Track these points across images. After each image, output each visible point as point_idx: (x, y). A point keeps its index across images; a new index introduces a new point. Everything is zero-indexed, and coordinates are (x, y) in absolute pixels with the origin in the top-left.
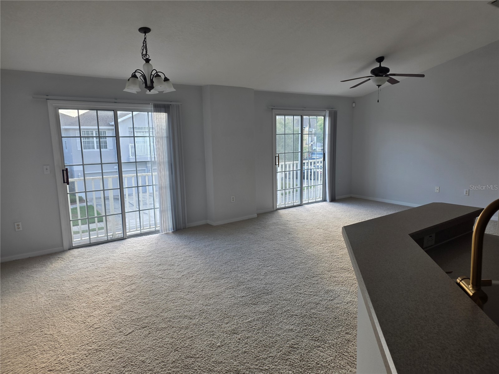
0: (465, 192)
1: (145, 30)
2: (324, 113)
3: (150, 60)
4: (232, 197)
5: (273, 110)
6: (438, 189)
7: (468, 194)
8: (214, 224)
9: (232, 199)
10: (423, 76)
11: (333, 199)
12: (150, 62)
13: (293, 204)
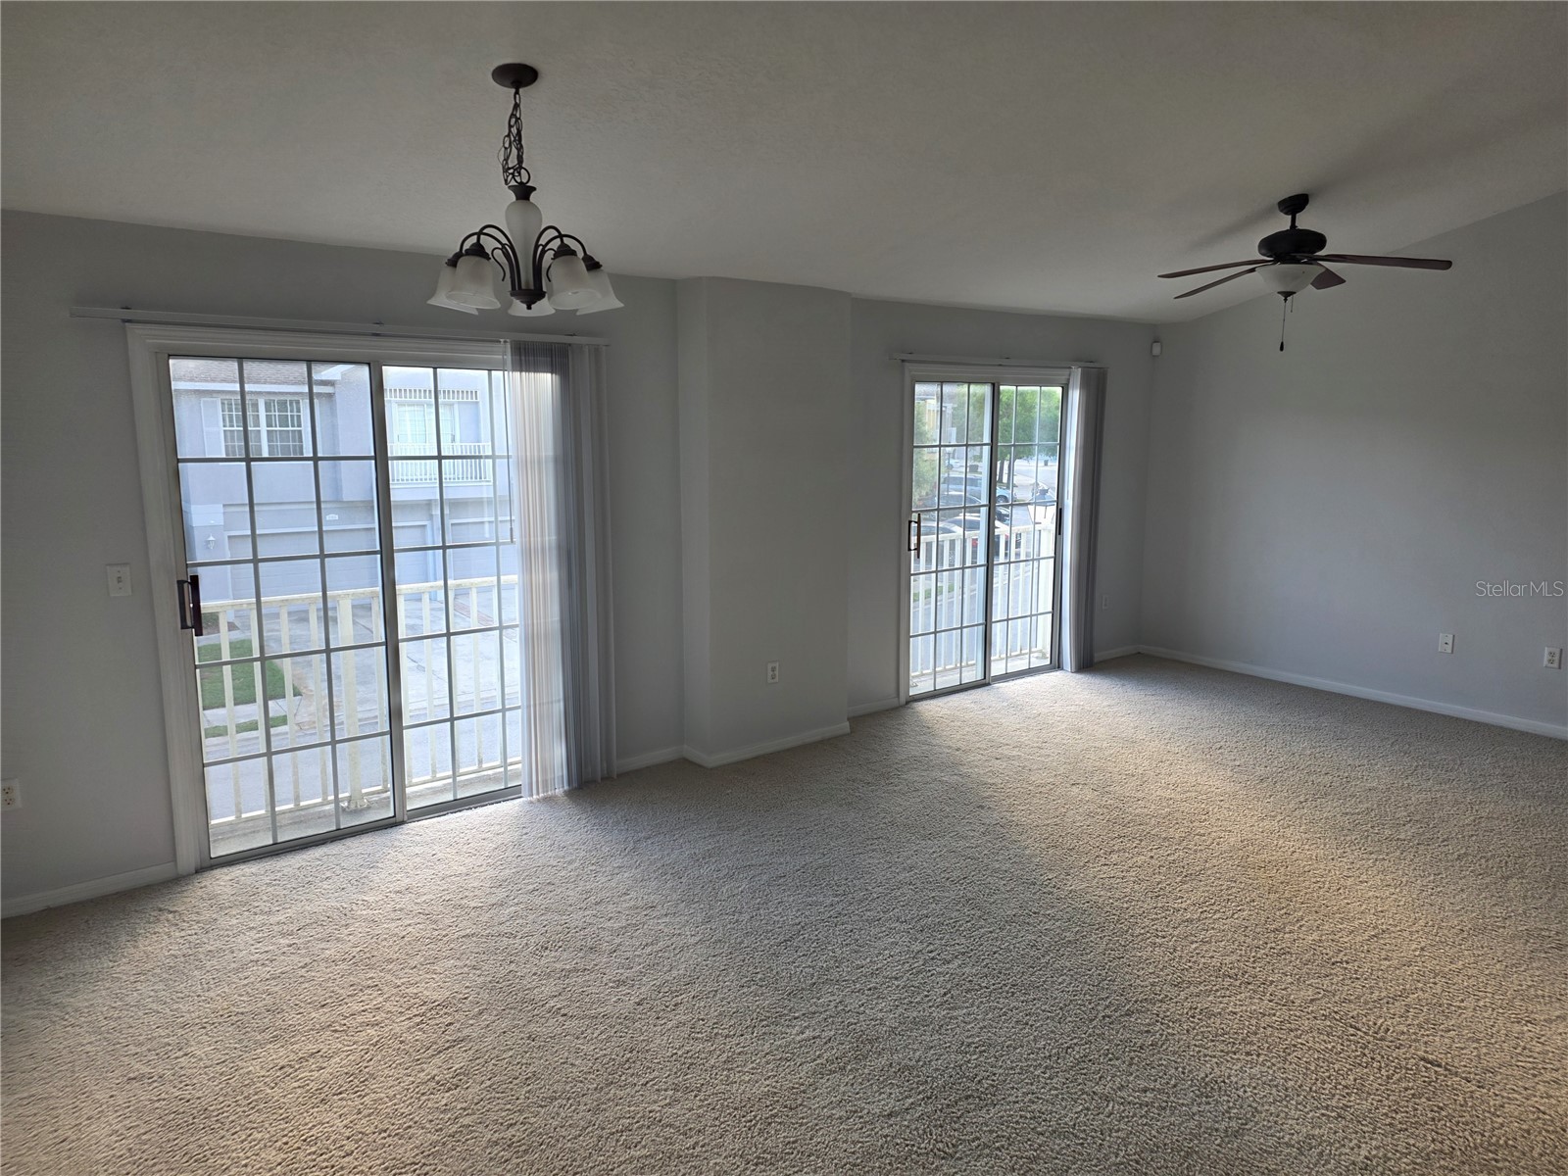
0: (1546, 657)
1: (519, 76)
2: (1063, 375)
3: (534, 189)
4: (770, 666)
5: (906, 364)
6: (1450, 642)
7: (1556, 665)
8: (711, 760)
9: (770, 673)
10: (1446, 265)
11: (1087, 664)
13: (961, 681)
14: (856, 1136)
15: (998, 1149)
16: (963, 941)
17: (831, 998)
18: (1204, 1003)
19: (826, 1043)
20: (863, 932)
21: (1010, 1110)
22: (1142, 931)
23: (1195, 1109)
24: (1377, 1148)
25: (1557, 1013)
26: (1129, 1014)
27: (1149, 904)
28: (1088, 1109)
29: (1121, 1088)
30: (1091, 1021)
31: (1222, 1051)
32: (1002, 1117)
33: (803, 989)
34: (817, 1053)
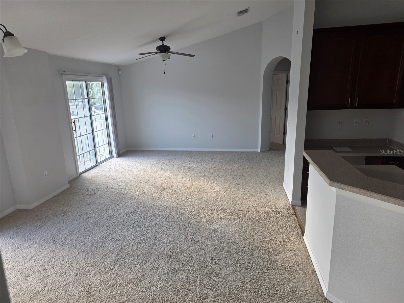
0: (210, 136)
2: (101, 79)
4: (44, 173)
5: (63, 75)
6: (194, 136)
7: (212, 137)
8: (30, 207)
9: (45, 175)
10: (193, 56)
13: (91, 166)
14: (162, 273)
15: (191, 260)
16: (147, 224)
17: (129, 249)
18: (202, 216)
19: (137, 259)
20: (122, 232)
21: (187, 251)
22: (181, 207)
23: (216, 235)
24: (245, 227)
25: (248, 196)
26: (191, 223)
27: (177, 202)
28: (200, 244)
29: (202, 237)
30: (186, 228)
31: (211, 223)
32: (187, 253)
33: (120, 251)
34: (137, 262)
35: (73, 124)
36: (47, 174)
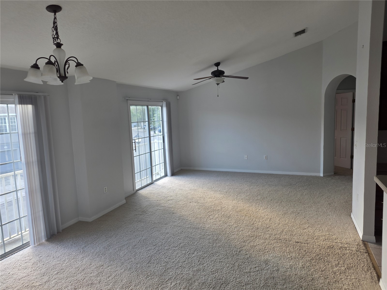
0: (264, 158)
1: (54, 9)
2: (161, 104)
3: (62, 44)
4: (104, 188)
5: (128, 101)
6: (247, 157)
7: (266, 159)
8: (90, 220)
9: (105, 190)
10: (247, 78)
11: (173, 174)
12: (62, 47)
13: (147, 183)
16: (193, 247)
17: (173, 272)
18: (252, 244)
19: (179, 284)
20: (168, 253)
21: (233, 283)
22: (229, 232)
23: (267, 268)
24: (302, 263)
25: (308, 226)
26: (240, 252)
27: (226, 226)
28: (248, 276)
29: (251, 269)
30: (234, 256)
31: (263, 253)
32: (233, 286)
33: (163, 273)
34: (180, 288)
35: (134, 144)
36: (106, 189)
